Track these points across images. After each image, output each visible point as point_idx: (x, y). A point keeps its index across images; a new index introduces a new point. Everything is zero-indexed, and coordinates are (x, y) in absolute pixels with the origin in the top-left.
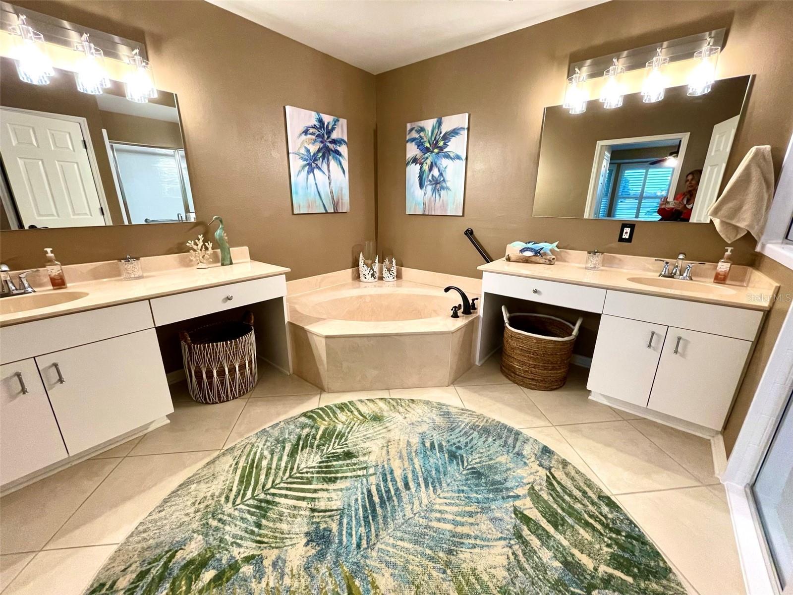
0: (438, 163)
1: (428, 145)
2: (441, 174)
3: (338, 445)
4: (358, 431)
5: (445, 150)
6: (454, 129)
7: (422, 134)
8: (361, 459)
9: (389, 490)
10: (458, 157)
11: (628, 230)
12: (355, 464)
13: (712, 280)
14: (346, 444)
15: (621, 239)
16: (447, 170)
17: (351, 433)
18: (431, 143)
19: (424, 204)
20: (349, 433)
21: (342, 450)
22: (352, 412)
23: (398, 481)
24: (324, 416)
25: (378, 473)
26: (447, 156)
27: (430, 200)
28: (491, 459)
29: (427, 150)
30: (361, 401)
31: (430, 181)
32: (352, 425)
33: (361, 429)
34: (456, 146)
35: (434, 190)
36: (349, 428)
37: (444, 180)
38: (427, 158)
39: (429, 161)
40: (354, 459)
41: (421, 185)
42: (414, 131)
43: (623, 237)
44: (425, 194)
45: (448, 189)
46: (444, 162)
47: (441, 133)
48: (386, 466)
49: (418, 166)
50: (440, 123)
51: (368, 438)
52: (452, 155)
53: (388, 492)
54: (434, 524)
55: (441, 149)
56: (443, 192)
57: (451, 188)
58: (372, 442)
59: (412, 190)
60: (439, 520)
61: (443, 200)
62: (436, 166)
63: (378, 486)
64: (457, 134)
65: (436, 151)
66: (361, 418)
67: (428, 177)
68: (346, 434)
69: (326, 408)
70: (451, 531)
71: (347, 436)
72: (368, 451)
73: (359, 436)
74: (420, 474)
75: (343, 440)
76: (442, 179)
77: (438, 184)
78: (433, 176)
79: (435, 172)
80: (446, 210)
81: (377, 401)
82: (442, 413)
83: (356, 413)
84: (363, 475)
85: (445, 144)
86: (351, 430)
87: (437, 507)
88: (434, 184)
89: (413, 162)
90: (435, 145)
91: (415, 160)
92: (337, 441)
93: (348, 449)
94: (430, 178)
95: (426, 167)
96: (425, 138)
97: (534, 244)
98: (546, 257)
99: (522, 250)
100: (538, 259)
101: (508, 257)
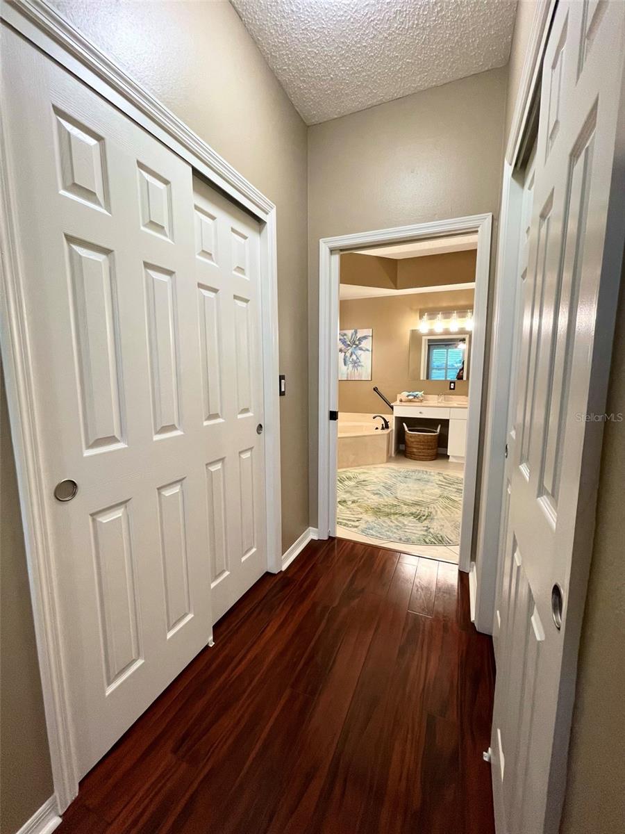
2: (358, 358)
7: (345, 337)
10: (368, 350)
11: (452, 384)
15: (451, 389)
19: (348, 374)
26: (361, 349)
27: (351, 372)
29: (349, 345)
34: (366, 344)
35: (354, 367)
41: (345, 364)
44: (348, 369)
45: (362, 366)
46: (359, 352)
50: (356, 332)
56: (359, 368)
61: (359, 372)
64: (367, 338)
65: (354, 346)
77: (356, 364)
79: (354, 357)
80: (362, 377)
85: (359, 343)
88: (353, 363)
90: (354, 343)
91: (341, 351)
95: (348, 355)
97: (413, 393)
98: (420, 398)
99: (408, 396)
100: (416, 400)
101: (401, 400)
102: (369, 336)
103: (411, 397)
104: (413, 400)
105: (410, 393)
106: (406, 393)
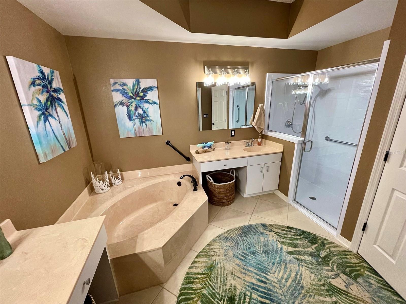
0: (141, 106)
1: (132, 95)
2: (145, 112)
3: (220, 301)
4: (216, 284)
5: (145, 98)
6: (150, 87)
7: (125, 87)
8: (238, 293)
9: (264, 292)
10: (155, 103)
11: (233, 132)
12: (240, 300)
13: (257, 145)
14: (222, 296)
15: (232, 136)
16: (149, 110)
17: (214, 288)
18: (134, 93)
19: (135, 130)
20: (214, 290)
21: (225, 301)
22: (197, 278)
23: (260, 284)
24: (188, 296)
25: (251, 291)
26: (147, 102)
27: (139, 128)
28: (261, 243)
29: (131, 98)
30: (190, 268)
31: (137, 116)
32: (207, 284)
33: (215, 281)
34: (152, 96)
35: (141, 122)
36: (210, 287)
37: (147, 116)
38: (132, 103)
39: (134, 104)
40: (236, 298)
41: (130, 119)
42: (117, 85)
43: (232, 135)
44: (134, 125)
45: (151, 120)
46: (146, 106)
47: (140, 88)
48: (248, 284)
49: (125, 108)
50: (138, 82)
51: (224, 281)
52: (150, 102)
53: (265, 293)
54: (288, 284)
55: (142, 98)
56: (147, 123)
57: (153, 120)
58: (228, 280)
59: (123, 122)
60: (286, 281)
61: (149, 127)
62: (140, 108)
63: (259, 296)
64: (152, 90)
65: (138, 98)
66: (205, 276)
67: (135, 114)
68: (214, 291)
69: (182, 292)
70: (293, 281)
71: (216, 292)
72: (233, 287)
73: (219, 285)
74: (259, 273)
75: (218, 296)
76: (146, 115)
77: (143, 118)
78: (138, 113)
79: (140, 111)
80: (152, 133)
81: (196, 260)
82: (225, 240)
83: (199, 276)
84: (250, 299)
85: (144, 95)
86: (212, 287)
87: (279, 278)
88: (140, 118)
89: (120, 105)
90: (138, 95)
91: (122, 104)
92: (217, 300)
93: (226, 297)
94: (137, 114)
95: (132, 108)
96: (128, 90)
97: (206, 144)
98: (212, 148)
99: (203, 148)
100: (210, 150)
101: (197, 152)
102: (154, 87)
103: (206, 148)
104: (208, 151)
105: (204, 145)
106: (200, 145)
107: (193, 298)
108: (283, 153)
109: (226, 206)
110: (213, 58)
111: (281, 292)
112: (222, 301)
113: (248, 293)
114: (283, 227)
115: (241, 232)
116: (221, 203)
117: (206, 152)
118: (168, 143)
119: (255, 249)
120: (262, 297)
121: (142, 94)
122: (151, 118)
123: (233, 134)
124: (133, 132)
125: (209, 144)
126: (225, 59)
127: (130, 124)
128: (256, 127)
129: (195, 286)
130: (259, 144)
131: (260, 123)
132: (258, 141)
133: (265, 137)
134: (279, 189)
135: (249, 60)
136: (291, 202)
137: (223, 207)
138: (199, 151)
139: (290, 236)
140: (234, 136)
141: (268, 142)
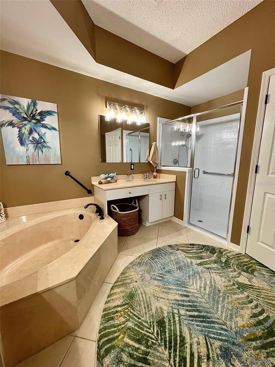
0: (38, 130)
1: (25, 116)
2: (41, 137)
3: (150, 329)
4: (140, 312)
5: (42, 122)
6: (48, 111)
7: (16, 106)
8: (165, 315)
9: (190, 305)
10: (54, 129)
11: (132, 166)
12: (170, 320)
14: (150, 323)
16: (46, 135)
17: (139, 317)
18: (28, 115)
19: (28, 157)
20: (139, 319)
21: (155, 327)
22: (117, 312)
23: (184, 299)
25: (178, 308)
26: (45, 126)
29: (25, 119)
30: (106, 303)
31: (31, 141)
32: (131, 315)
33: (138, 309)
36: (134, 317)
37: (44, 142)
38: (25, 125)
40: (165, 320)
41: (22, 143)
42: (6, 102)
44: (27, 150)
45: (49, 147)
46: (43, 130)
47: (37, 110)
48: (172, 302)
49: (16, 130)
50: (35, 104)
52: (48, 127)
55: (39, 121)
56: (44, 149)
58: (152, 304)
59: (12, 146)
62: (36, 132)
63: (187, 310)
66: (126, 306)
68: (140, 320)
70: (210, 287)
71: (143, 320)
72: (159, 310)
73: (144, 312)
75: (146, 324)
77: (39, 144)
78: (33, 138)
83: (119, 309)
84: (179, 317)
86: (137, 316)
89: (9, 125)
90: (33, 117)
91: (11, 124)
92: (145, 329)
93: (155, 323)
94: (31, 138)
95: (25, 131)
96: (20, 110)
97: (108, 175)
98: (115, 179)
99: (106, 178)
100: (112, 181)
101: (100, 182)
102: (54, 112)
103: (109, 179)
104: (111, 182)
105: (107, 175)
106: (103, 176)
107: (117, 337)
108: (176, 182)
109: (131, 235)
110: (114, 96)
111: (203, 300)
112: (152, 329)
113: (176, 311)
114: (186, 245)
115: (152, 256)
116: (127, 233)
117: (109, 182)
118: (67, 173)
119: (169, 268)
120: (190, 311)
121: (38, 117)
122: (48, 144)
123: (132, 168)
124: (25, 159)
125: (112, 175)
126: (125, 98)
127: (21, 150)
128: (151, 162)
129: (117, 322)
130: (155, 177)
131: (155, 158)
132: (154, 174)
133: (159, 171)
134: (175, 215)
135: (144, 104)
136: (186, 225)
137: (129, 237)
138: (102, 181)
139: (194, 251)
140: (133, 169)
141: (162, 175)
